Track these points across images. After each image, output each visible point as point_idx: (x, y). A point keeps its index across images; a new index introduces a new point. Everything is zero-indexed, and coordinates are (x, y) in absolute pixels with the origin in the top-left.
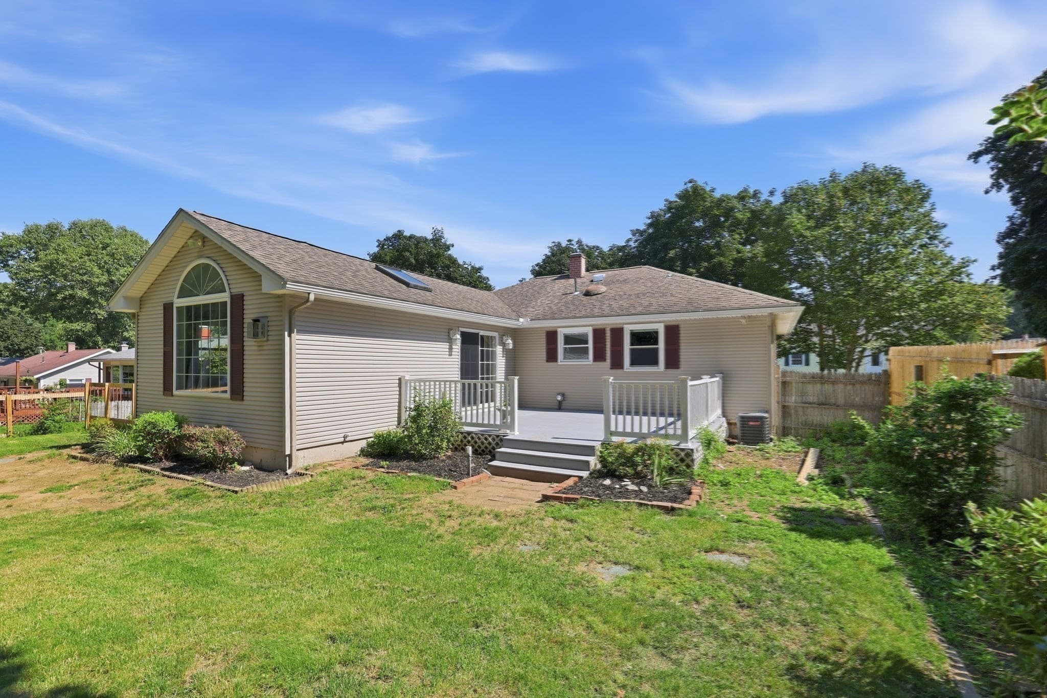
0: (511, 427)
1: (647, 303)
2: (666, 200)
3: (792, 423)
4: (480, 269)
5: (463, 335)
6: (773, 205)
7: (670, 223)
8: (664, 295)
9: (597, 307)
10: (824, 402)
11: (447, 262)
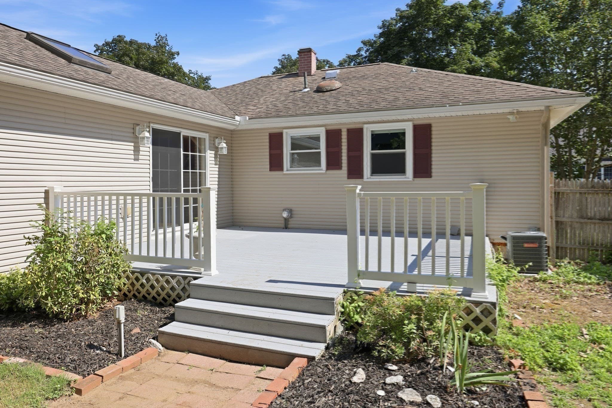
0: (207, 264)
1: (392, 98)
2: (398, 10)
3: (568, 243)
4: (208, 79)
5: (156, 133)
6: (504, 15)
7: (403, 32)
8: (410, 89)
9: (332, 103)
10: (607, 216)
11: (172, 70)
